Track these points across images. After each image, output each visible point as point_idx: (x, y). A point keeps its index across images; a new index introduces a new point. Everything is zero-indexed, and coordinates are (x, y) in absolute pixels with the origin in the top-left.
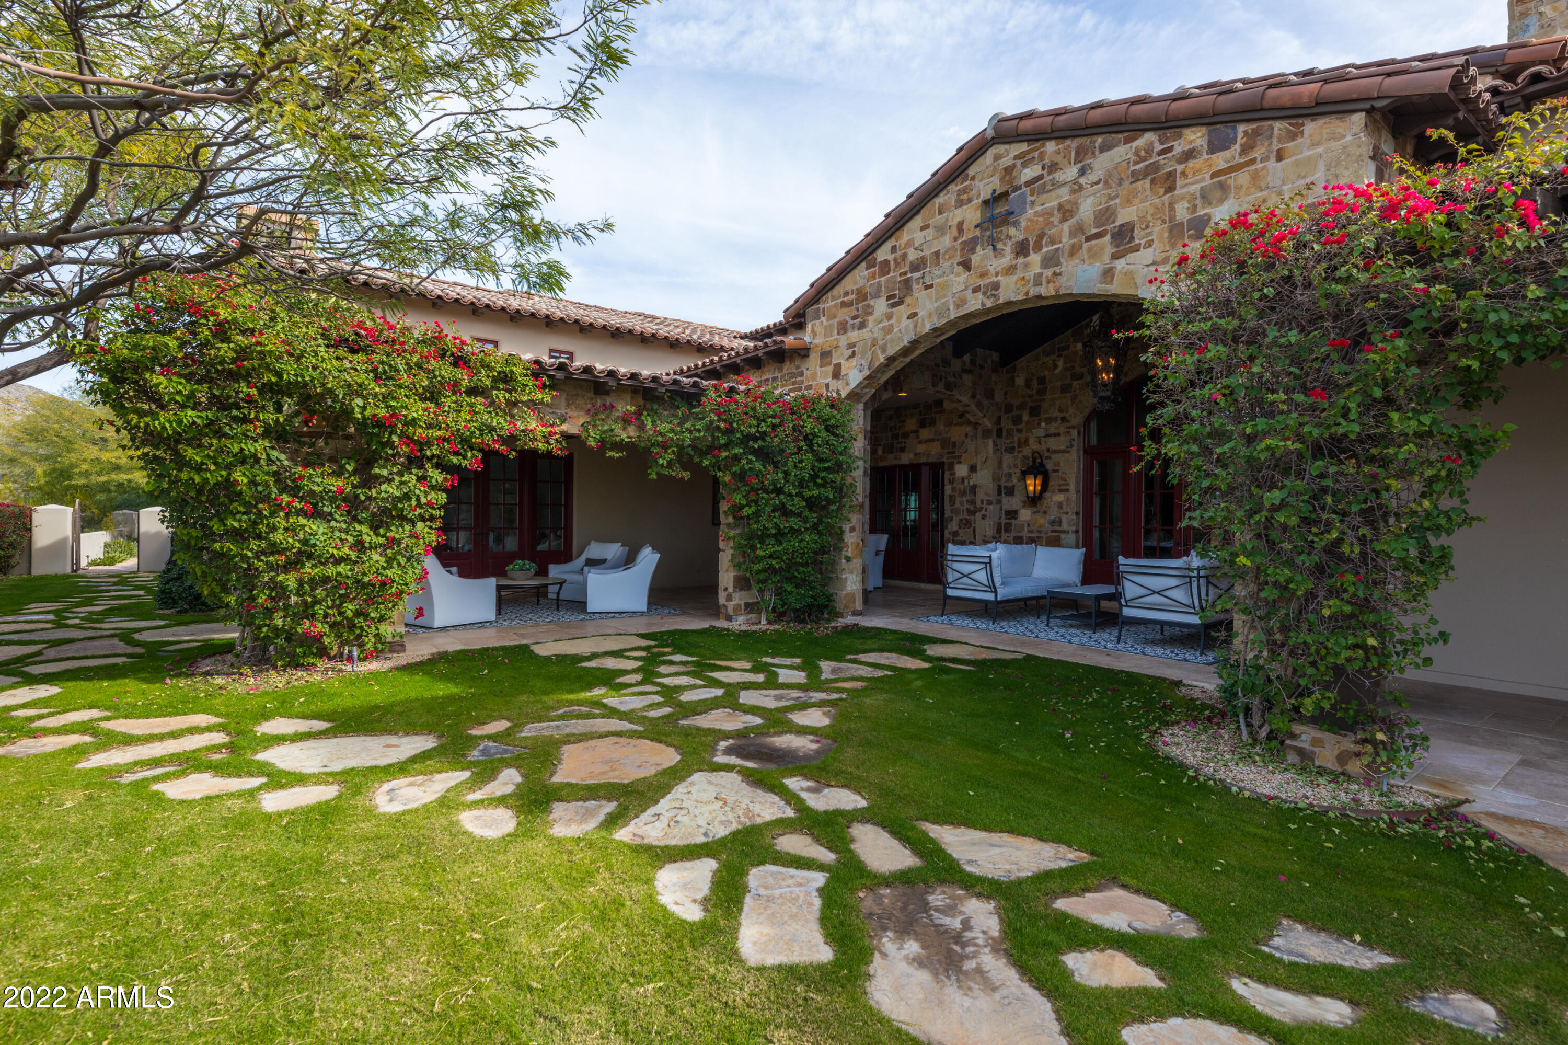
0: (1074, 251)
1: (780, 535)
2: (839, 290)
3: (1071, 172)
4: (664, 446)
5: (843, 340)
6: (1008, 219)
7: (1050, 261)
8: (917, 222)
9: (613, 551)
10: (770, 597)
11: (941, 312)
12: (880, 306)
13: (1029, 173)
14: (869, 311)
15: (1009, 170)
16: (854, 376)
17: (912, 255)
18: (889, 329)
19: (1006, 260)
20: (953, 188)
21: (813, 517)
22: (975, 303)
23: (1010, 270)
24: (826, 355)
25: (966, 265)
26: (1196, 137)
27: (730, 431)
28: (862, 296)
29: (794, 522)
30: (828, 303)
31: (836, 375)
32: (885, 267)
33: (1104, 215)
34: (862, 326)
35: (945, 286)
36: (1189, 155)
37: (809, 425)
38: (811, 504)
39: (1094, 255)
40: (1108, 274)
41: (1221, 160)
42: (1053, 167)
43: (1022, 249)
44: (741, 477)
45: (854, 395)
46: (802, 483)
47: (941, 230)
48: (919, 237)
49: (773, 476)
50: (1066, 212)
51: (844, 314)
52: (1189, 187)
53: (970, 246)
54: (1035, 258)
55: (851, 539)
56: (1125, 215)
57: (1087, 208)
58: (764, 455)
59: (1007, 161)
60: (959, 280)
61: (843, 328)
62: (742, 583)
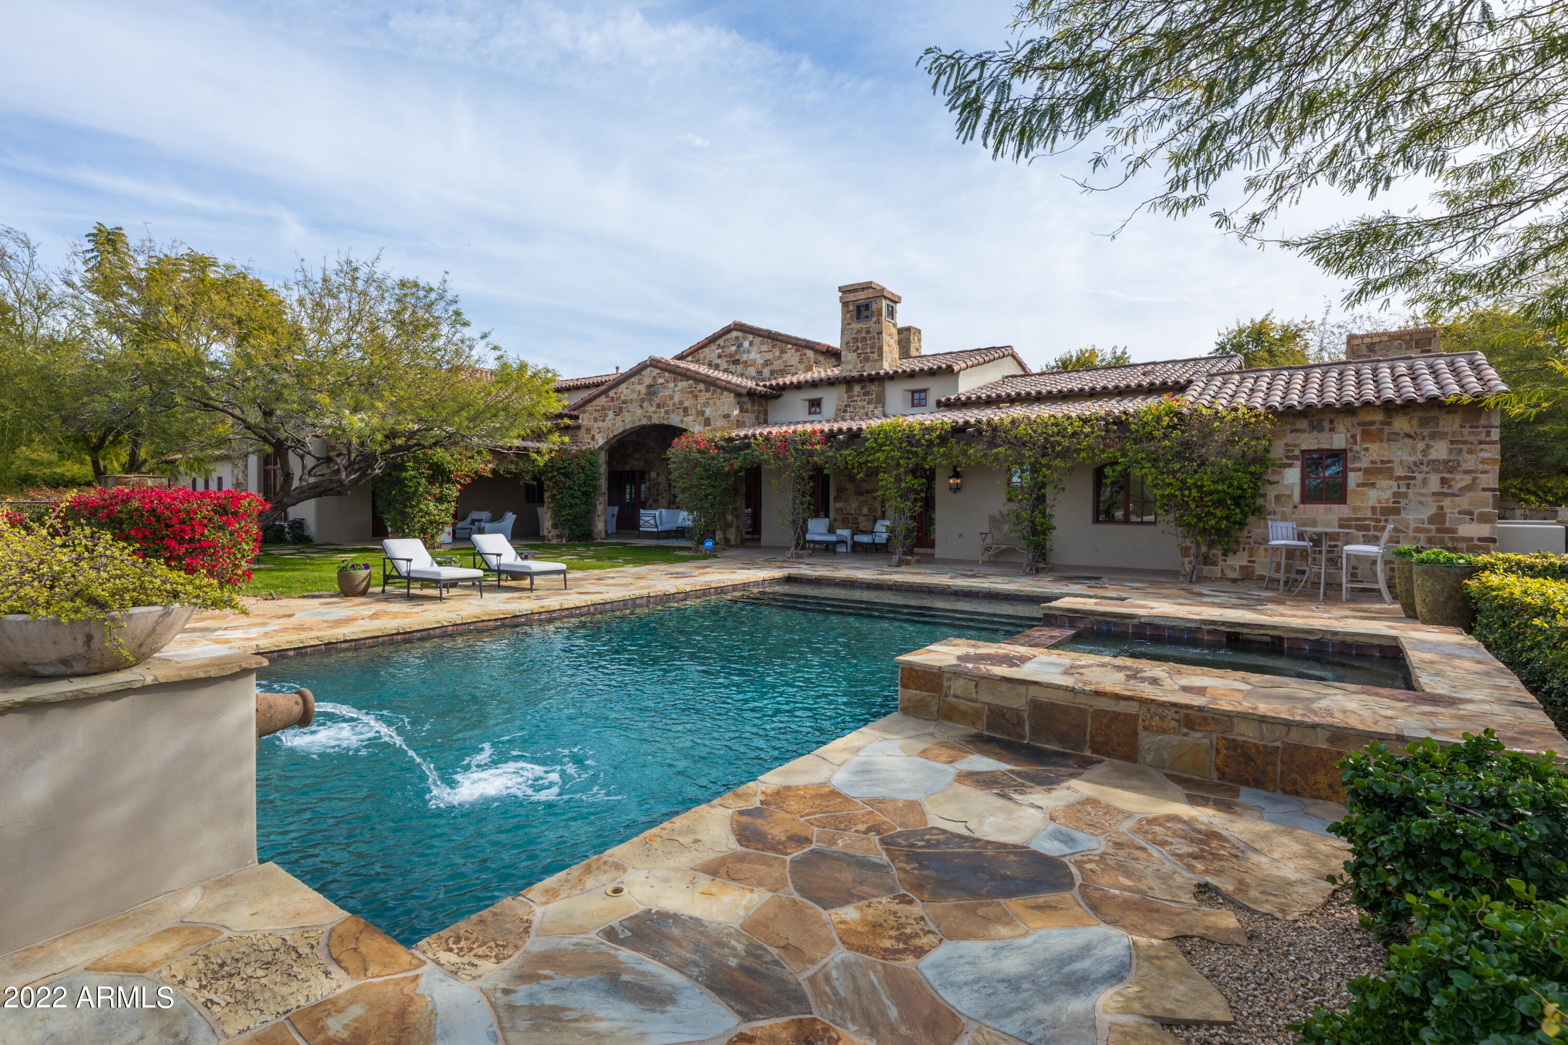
0: (673, 411)
1: (571, 506)
2: (594, 403)
3: (672, 385)
4: (527, 472)
5: (596, 425)
6: (654, 393)
7: (667, 412)
8: (624, 385)
9: (485, 515)
10: (567, 531)
11: (633, 422)
12: (611, 414)
13: (661, 381)
14: (606, 415)
15: (654, 378)
16: (601, 441)
17: (623, 398)
18: (614, 425)
19: (654, 409)
20: (637, 377)
21: (585, 499)
22: (644, 422)
23: (655, 412)
24: (588, 430)
25: (641, 407)
26: (701, 386)
27: (552, 466)
28: (603, 408)
29: (577, 501)
30: (589, 408)
31: (593, 439)
32: (612, 399)
33: (681, 402)
34: (604, 421)
35: (634, 413)
36: (700, 391)
37: (583, 463)
38: (584, 493)
39: (678, 414)
40: (682, 421)
41: (708, 395)
42: (667, 382)
43: (659, 406)
44: (556, 483)
45: (600, 448)
46: (580, 485)
47: (633, 391)
48: (625, 391)
49: (569, 483)
50: (671, 398)
51: (596, 414)
52: (701, 400)
53: (643, 400)
54: (662, 410)
55: (600, 508)
56: (686, 404)
57: (677, 398)
58: (565, 475)
59: (654, 374)
60: (639, 412)
61: (596, 420)
62: (555, 526)
